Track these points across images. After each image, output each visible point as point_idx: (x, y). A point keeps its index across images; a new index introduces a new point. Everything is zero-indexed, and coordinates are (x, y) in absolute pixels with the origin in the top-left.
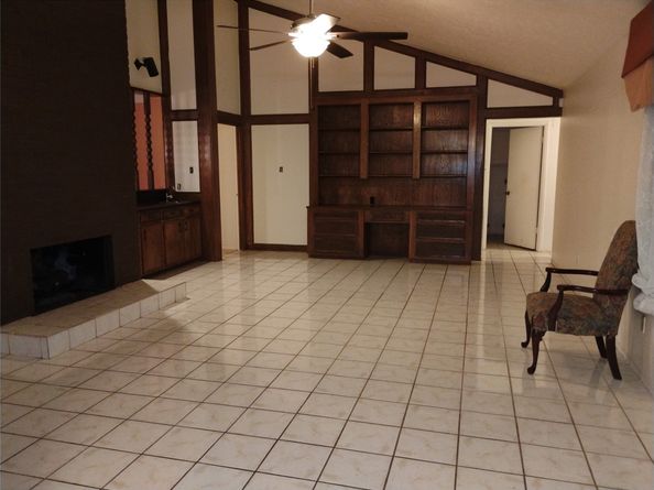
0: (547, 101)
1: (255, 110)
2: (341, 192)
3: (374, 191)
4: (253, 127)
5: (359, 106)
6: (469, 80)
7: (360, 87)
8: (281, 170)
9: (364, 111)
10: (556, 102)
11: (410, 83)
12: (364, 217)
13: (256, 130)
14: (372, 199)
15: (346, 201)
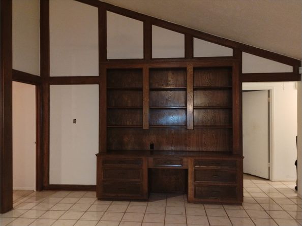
0: (289, 69)
1: (53, 73)
2: (126, 139)
3: (153, 138)
4: (51, 86)
5: (141, 70)
6: (228, 52)
7: (141, 56)
8: (75, 121)
9: (146, 74)
10: (296, 70)
11: (181, 54)
12: (148, 162)
13: (54, 89)
14: (152, 146)
15: (129, 148)
